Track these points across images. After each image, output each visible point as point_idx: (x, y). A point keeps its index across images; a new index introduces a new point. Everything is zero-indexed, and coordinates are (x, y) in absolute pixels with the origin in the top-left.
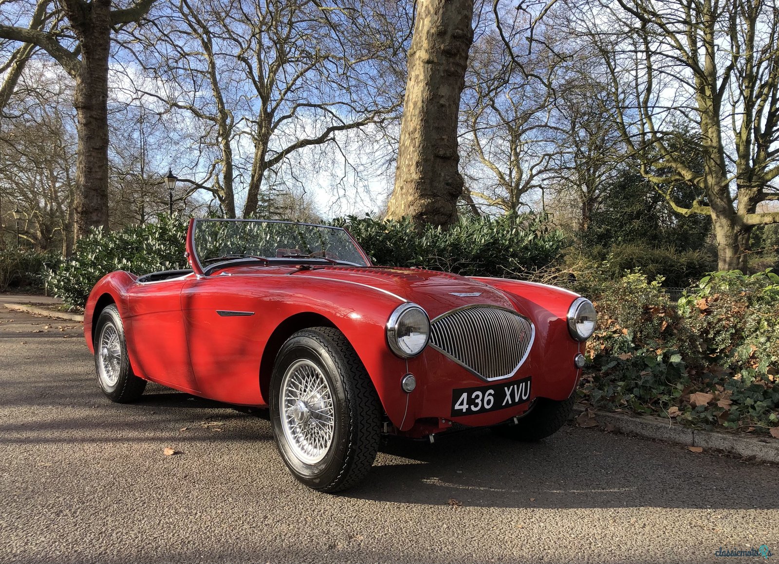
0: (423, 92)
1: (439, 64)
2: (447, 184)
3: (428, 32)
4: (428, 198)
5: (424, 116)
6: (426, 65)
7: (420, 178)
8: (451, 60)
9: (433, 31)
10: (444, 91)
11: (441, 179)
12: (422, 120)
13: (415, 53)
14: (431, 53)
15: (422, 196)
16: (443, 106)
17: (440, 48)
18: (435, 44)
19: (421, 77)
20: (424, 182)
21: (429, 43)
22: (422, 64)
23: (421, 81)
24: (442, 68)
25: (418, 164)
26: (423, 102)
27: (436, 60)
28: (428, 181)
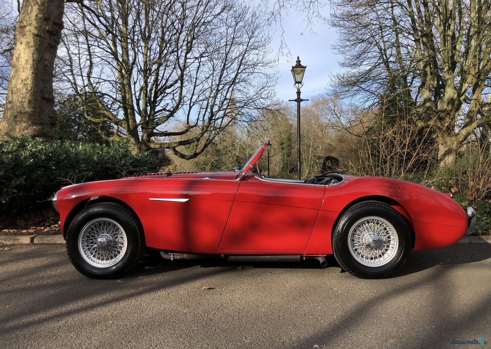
0: (33, 54)
1: (45, 39)
2: (50, 117)
3: (36, 16)
4: (38, 126)
5: (34, 70)
6: (35, 37)
7: (33, 112)
8: (52, 37)
9: (40, 16)
10: (47, 56)
11: (46, 113)
12: (33, 73)
13: (25, 26)
14: (39, 30)
15: (34, 124)
16: (46, 66)
17: (46, 28)
18: (42, 25)
19: (32, 44)
20: (35, 115)
21: (37, 23)
22: (32, 36)
23: (32, 47)
24: (46, 41)
25: (30, 102)
26: (33, 61)
27: (42, 35)
28: (37, 114)
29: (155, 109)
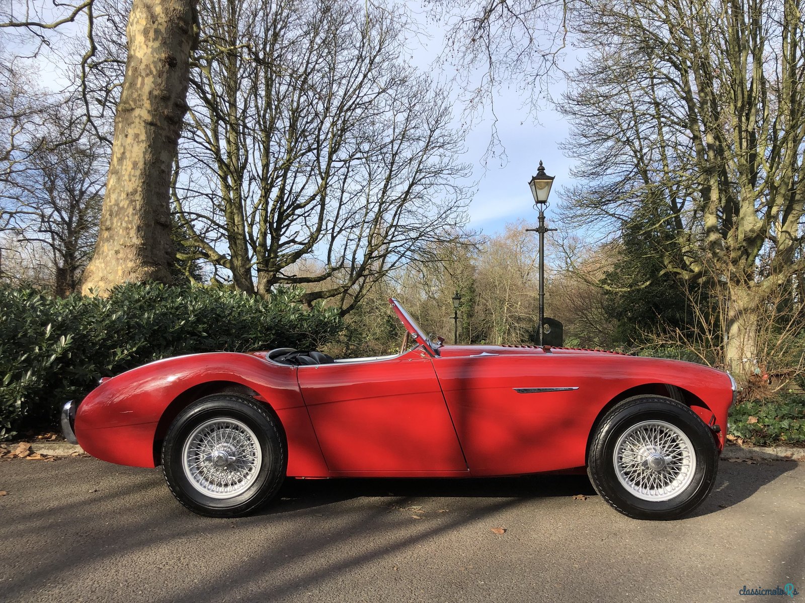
0: (145, 153)
1: (162, 129)
2: (167, 253)
3: (150, 93)
4: (150, 266)
5: (146, 179)
6: (148, 126)
7: (142, 244)
8: (172, 127)
9: (156, 93)
10: (164, 156)
11: (161, 247)
12: (144, 183)
13: (133, 109)
14: (154, 116)
15: (145, 263)
16: (163, 171)
17: (163, 112)
18: (158, 107)
19: (143, 137)
20: (146, 249)
21: (151, 104)
22: (143, 124)
23: (142, 141)
24: (164, 133)
25: (139, 229)
26: (145, 164)
27: (159, 124)
28: (149, 248)
29: (279, 240)
